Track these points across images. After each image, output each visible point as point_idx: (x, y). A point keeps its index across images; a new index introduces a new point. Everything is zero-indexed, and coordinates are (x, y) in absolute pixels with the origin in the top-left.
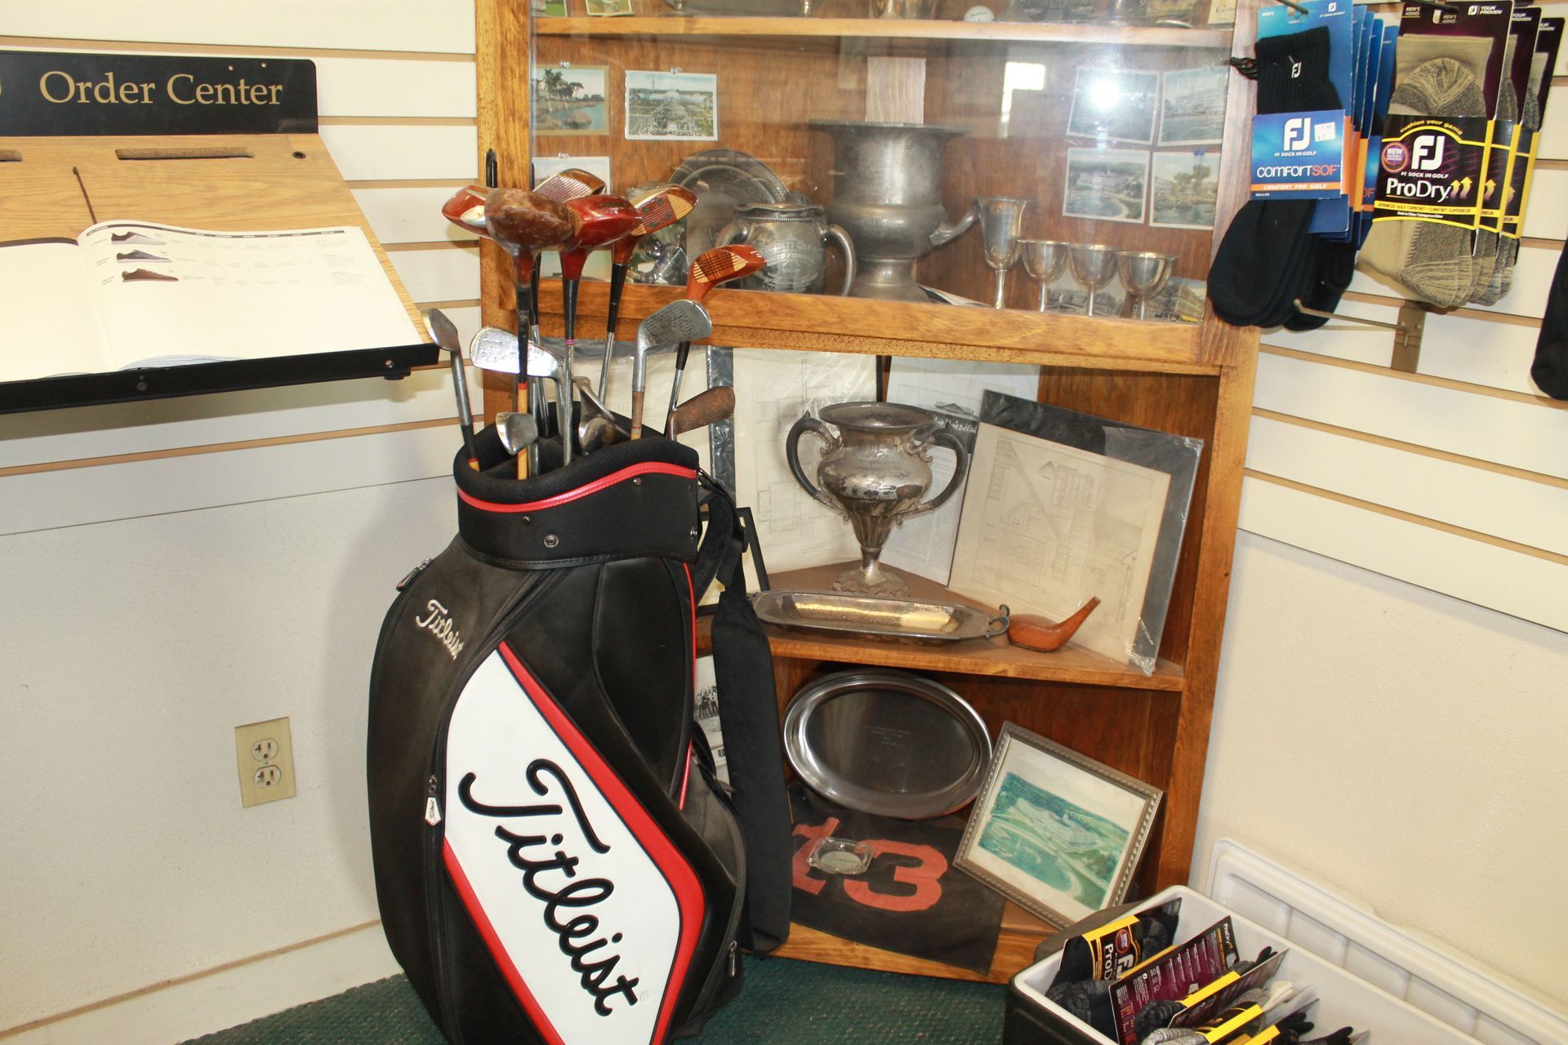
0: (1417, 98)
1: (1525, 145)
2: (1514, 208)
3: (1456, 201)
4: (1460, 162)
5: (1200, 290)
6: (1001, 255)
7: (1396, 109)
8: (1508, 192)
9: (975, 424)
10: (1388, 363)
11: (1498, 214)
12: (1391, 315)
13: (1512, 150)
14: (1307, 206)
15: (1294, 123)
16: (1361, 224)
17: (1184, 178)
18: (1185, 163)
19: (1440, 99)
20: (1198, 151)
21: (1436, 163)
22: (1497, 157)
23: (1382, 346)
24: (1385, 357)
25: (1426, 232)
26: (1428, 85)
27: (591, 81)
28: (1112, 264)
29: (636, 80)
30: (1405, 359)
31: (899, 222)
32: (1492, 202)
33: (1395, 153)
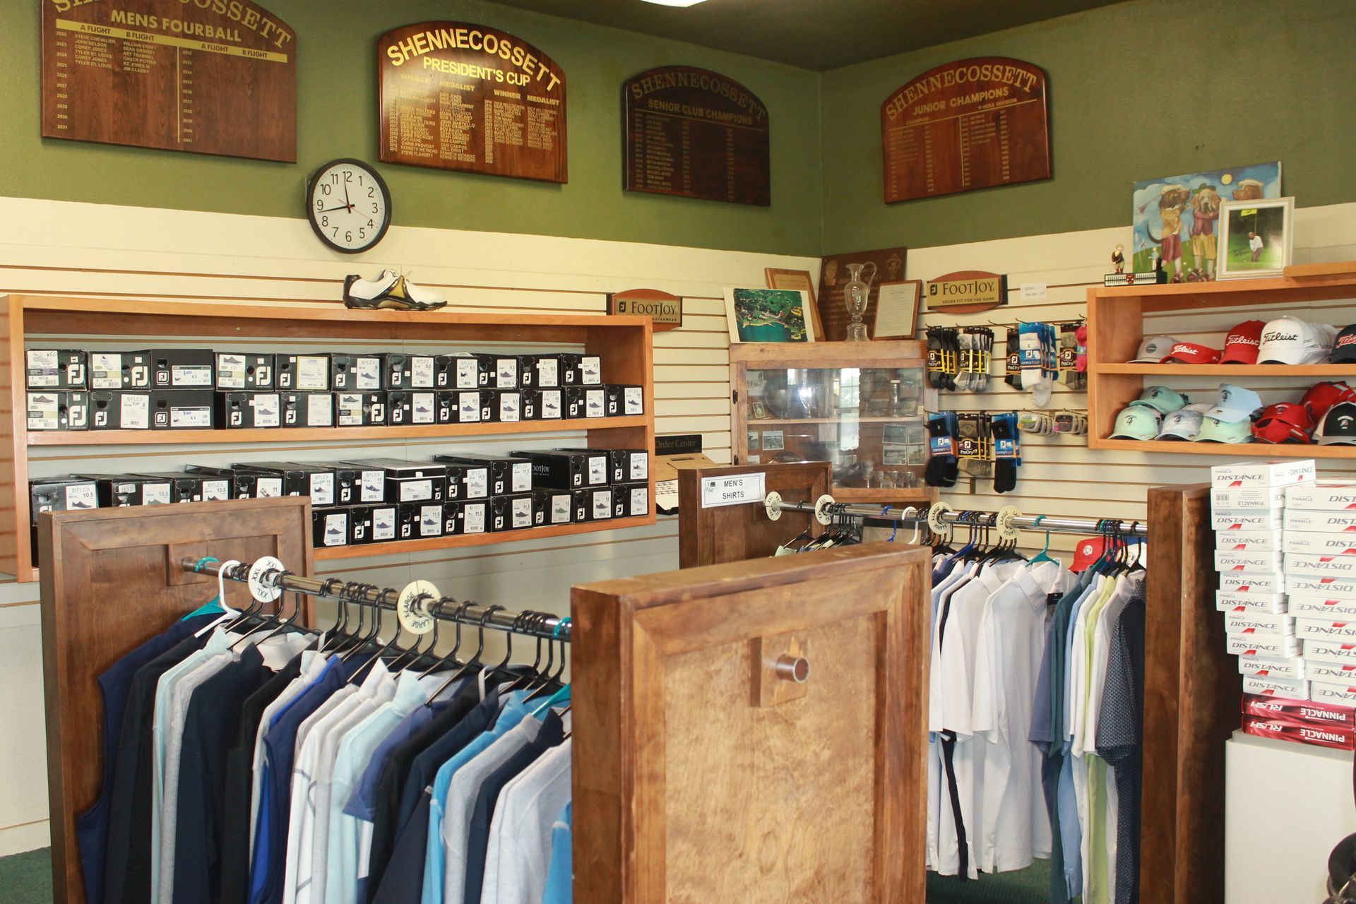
0: (964, 434)
1: (988, 441)
2: (988, 454)
3: (974, 454)
4: (974, 446)
5: (923, 481)
6: (868, 476)
7: (960, 436)
8: (985, 451)
9: (862, 528)
10: (969, 492)
11: (985, 456)
12: (968, 481)
13: (985, 442)
14: (945, 458)
15: (940, 439)
16: (957, 460)
17: (915, 452)
18: (916, 448)
19: (969, 433)
20: (919, 445)
21: (969, 447)
22: (982, 445)
23: (966, 489)
24: (968, 491)
25: (970, 461)
26: (965, 431)
27: (755, 435)
28: (900, 475)
29: (765, 434)
30: (973, 491)
31: (838, 469)
32: (983, 454)
33: (961, 445)
